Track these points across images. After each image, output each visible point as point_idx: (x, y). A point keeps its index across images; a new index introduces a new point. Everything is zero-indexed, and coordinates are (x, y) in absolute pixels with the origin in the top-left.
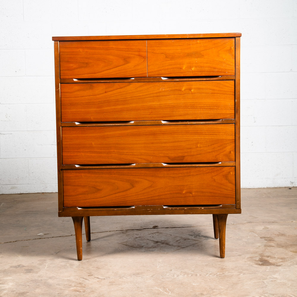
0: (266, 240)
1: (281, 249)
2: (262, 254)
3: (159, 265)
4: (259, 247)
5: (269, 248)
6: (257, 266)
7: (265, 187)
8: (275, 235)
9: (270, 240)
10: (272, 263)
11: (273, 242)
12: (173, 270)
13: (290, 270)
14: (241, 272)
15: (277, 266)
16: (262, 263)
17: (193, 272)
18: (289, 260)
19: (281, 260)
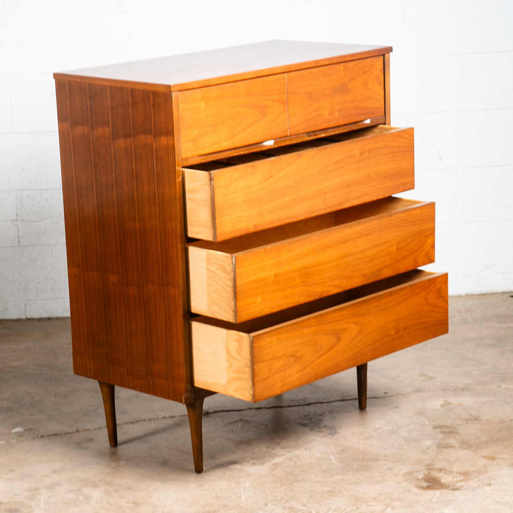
0: (442, 432)
1: (467, 452)
2: (430, 464)
3: (244, 493)
4: (428, 448)
5: (445, 451)
6: (417, 491)
7: (463, 293)
8: (462, 419)
9: (450, 432)
10: (445, 484)
11: (455, 437)
13: (474, 498)
14: (388, 505)
15: (453, 489)
16: (427, 484)
17: (304, 508)
19: (462, 478)
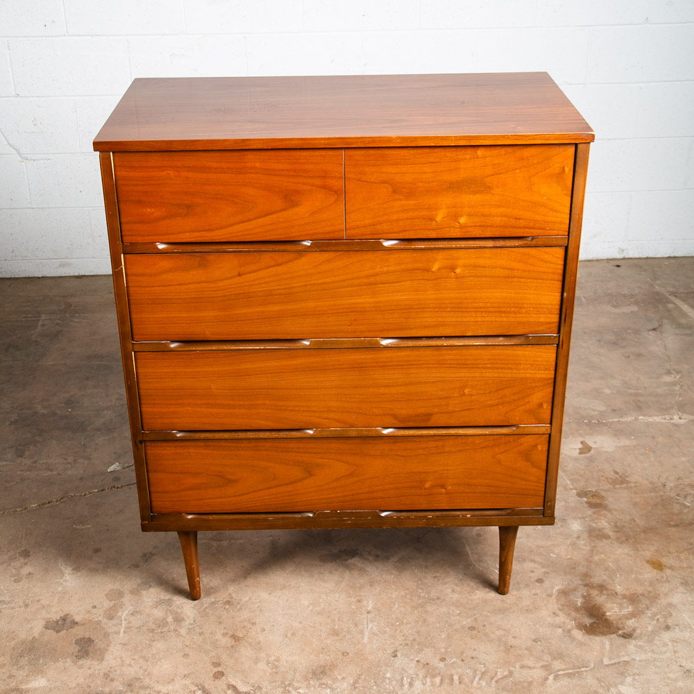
0: (590, 505)
2: (587, 574)
4: (578, 537)
5: (599, 544)
8: (607, 480)
9: (599, 506)
10: (612, 623)
11: (605, 516)
12: (399, 655)
13: (655, 660)
14: (549, 669)
15: (625, 636)
17: (443, 665)
18: (648, 608)
19: (630, 609)
